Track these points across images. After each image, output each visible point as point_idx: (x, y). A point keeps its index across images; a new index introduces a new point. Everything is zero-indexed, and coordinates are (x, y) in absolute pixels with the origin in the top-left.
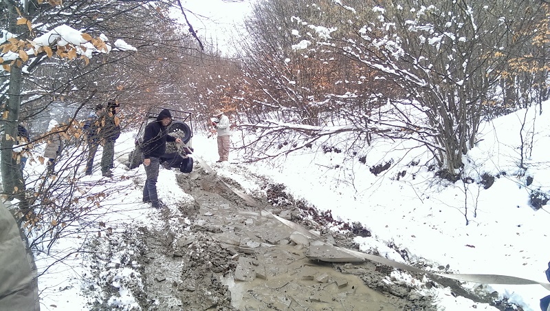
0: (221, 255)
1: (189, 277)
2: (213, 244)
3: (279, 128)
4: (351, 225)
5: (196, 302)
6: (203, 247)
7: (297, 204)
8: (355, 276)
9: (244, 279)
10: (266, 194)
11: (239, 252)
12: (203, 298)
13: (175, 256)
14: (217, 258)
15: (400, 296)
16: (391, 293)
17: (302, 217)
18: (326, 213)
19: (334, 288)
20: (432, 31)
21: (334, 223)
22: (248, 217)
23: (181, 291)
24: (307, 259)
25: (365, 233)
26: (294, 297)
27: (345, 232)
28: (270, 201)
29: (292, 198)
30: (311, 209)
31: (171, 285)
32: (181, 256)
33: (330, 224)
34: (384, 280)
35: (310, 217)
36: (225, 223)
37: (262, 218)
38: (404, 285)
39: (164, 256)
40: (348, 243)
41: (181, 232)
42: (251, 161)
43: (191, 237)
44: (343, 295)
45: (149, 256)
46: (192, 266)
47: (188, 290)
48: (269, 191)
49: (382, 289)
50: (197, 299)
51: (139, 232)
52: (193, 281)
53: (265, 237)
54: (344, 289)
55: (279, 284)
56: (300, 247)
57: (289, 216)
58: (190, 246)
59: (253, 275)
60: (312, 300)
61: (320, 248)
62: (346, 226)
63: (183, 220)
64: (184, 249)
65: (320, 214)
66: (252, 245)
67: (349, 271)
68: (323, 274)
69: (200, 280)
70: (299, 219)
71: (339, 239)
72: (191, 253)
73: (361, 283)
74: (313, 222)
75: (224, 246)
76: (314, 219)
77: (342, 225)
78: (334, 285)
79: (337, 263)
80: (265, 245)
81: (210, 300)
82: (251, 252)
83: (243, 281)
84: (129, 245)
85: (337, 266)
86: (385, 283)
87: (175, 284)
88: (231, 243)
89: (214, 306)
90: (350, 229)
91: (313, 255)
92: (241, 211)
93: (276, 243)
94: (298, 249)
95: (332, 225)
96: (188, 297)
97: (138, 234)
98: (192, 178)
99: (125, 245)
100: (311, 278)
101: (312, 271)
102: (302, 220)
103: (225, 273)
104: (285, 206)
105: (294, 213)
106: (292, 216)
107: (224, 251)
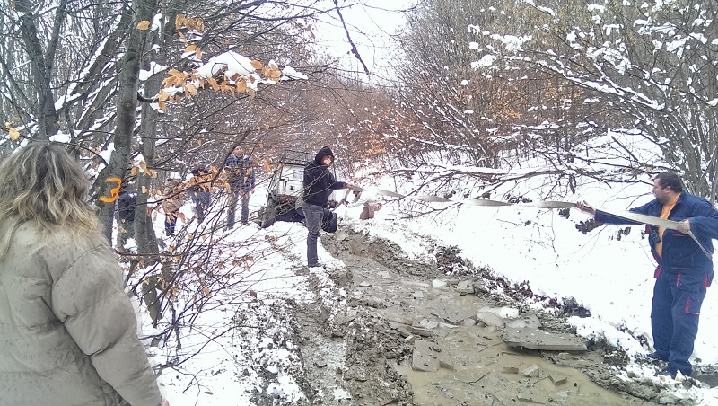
0: (391, 337)
1: (355, 363)
2: (379, 322)
3: (448, 173)
4: (560, 301)
5: (370, 395)
6: (368, 326)
7: (479, 272)
8: (575, 370)
9: (425, 368)
10: (435, 259)
11: (413, 333)
12: (379, 390)
13: (334, 337)
14: (386, 340)
15: (644, 398)
16: (631, 394)
17: (488, 290)
18: (522, 285)
19: (548, 384)
20: (672, 33)
21: (534, 298)
22: (415, 288)
23: (348, 380)
24: (504, 346)
25: (583, 312)
26: (496, 395)
27: (552, 310)
28: (441, 268)
29: (470, 264)
30: (499, 280)
31: (335, 373)
32: (342, 337)
33: (529, 300)
34: (619, 376)
35: (500, 291)
36: (388, 297)
37: (434, 291)
38: (649, 384)
39: (320, 336)
40: (560, 326)
41: (337, 306)
42: (411, 217)
43: (351, 312)
44: (563, 394)
45: (303, 335)
46: (358, 349)
47: (357, 380)
48: (437, 255)
49: (617, 388)
50: (371, 392)
51: (286, 305)
52: (362, 368)
53: (442, 315)
54: (562, 386)
55: (473, 378)
56: (492, 329)
57: (471, 288)
58: (351, 324)
59: (436, 363)
60: (521, 400)
61: (520, 331)
62: (553, 303)
63: (338, 291)
64: (344, 327)
65: (512, 286)
66: (428, 325)
67: (565, 362)
68: (531, 366)
69: (370, 367)
70: (484, 292)
71: (545, 320)
72: (354, 333)
73: (586, 379)
74: (506, 296)
75: (394, 325)
76: (506, 292)
77: (547, 301)
78: (548, 381)
79: (547, 351)
80: (443, 325)
81: (389, 394)
82: (428, 334)
83: (423, 371)
84: (279, 322)
85: (547, 356)
86: (620, 380)
87: (339, 372)
88: (400, 321)
89: (395, 401)
90: (559, 306)
91: (513, 340)
92: (405, 281)
93: (458, 324)
94: (490, 332)
95: (532, 300)
96: (359, 388)
97: (285, 308)
98: (338, 239)
99: (274, 321)
100: (514, 371)
101: (515, 361)
102: (489, 293)
103: (399, 359)
104: (464, 275)
105: (477, 284)
106: (474, 288)
107: (394, 331)
